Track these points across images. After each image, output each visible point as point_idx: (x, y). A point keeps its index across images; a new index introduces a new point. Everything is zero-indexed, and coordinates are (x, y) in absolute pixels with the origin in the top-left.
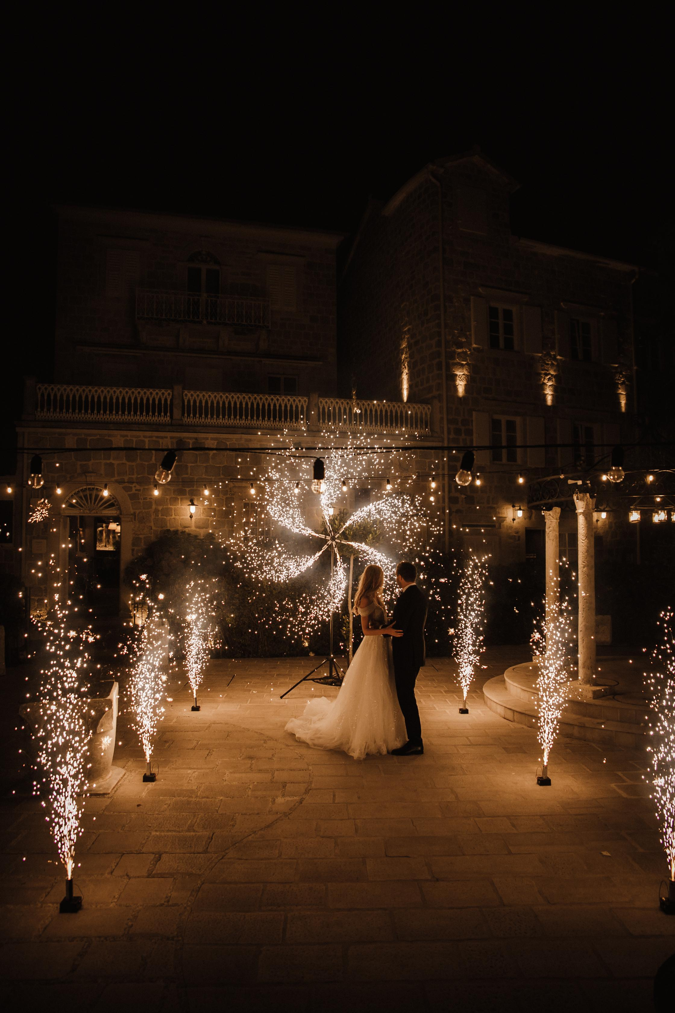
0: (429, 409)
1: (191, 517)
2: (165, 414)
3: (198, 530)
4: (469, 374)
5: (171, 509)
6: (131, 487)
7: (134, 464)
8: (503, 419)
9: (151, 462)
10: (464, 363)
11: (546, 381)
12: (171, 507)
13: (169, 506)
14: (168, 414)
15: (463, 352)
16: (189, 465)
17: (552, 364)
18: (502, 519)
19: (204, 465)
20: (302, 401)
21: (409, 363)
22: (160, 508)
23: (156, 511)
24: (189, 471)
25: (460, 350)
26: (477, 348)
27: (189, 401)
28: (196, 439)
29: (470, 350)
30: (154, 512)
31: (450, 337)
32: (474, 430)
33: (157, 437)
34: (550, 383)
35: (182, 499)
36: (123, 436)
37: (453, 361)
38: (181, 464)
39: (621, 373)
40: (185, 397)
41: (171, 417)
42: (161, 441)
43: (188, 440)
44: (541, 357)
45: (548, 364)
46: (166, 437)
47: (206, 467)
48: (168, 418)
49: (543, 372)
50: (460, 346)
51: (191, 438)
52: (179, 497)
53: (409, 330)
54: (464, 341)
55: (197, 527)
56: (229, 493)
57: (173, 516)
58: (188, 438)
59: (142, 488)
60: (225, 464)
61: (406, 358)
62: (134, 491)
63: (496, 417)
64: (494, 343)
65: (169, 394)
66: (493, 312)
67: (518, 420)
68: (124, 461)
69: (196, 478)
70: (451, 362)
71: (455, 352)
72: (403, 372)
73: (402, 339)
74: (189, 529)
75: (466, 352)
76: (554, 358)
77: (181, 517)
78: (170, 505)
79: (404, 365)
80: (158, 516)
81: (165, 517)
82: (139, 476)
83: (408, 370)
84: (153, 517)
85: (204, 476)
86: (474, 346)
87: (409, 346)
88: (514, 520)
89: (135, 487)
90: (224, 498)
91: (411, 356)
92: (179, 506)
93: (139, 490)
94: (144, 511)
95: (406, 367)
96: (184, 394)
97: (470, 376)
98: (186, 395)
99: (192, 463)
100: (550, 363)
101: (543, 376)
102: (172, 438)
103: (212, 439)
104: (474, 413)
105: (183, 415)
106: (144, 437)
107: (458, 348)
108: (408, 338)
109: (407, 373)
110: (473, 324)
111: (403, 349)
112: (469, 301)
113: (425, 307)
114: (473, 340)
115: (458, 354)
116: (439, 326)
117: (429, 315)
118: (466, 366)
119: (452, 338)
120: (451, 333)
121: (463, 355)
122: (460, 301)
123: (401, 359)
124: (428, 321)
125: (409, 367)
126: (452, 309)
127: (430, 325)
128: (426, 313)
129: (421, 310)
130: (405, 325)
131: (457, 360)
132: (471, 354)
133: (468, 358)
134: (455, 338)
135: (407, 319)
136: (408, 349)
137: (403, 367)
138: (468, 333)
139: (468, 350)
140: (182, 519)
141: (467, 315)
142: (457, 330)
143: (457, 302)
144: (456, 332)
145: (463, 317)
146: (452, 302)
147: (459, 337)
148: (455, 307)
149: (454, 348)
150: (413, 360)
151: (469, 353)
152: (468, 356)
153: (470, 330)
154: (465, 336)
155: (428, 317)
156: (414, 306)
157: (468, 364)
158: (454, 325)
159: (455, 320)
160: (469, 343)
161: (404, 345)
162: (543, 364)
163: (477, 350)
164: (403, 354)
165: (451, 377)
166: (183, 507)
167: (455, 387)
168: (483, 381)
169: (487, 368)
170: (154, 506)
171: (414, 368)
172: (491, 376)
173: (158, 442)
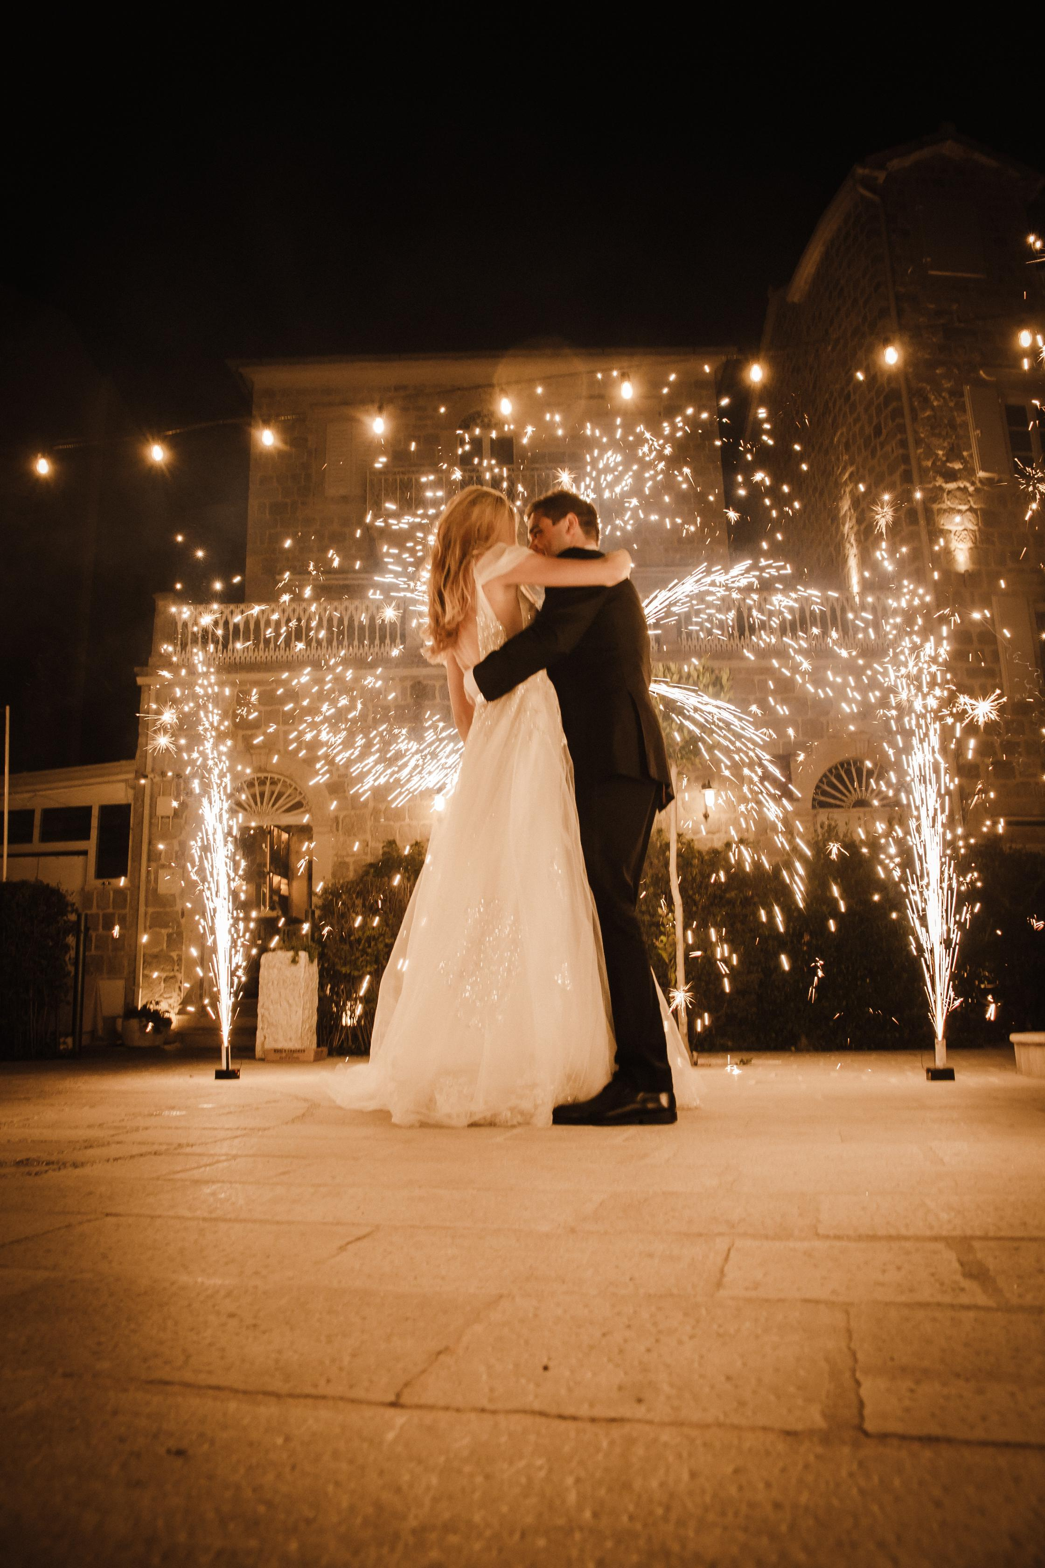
4: (976, 528)
5: (403, 807)
10: (964, 508)
15: (959, 488)
21: (857, 534)
23: (376, 812)
25: (951, 486)
26: (988, 479)
29: (973, 484)
30: (371, 814)
31: (929, 464)
32: (998, 633)
33: (376, 680)
36: (315, 681)
37: (939, 506)
41: (403, 645)
43: (430, 683)
46: (393, 679)
50: (951, 476)
51: (436, 678)
54: (960, 470)
57: (407, 820)
61: (852, 528)
62: (335, 778)
65: (399, 607)
66: (1014, 416)
70: (935, 507)
71: (941, 488)
72: (848, 556)
73: (841, 498)
75: (965, 488)
77: (422, 823)
80: (379, 821)
81: (392, 823)
83: (858, 547)
84: (369, 824)
86: (981, 474)
91: (860, 520)
93: (346, 776)
94: (353, 813)
95: (852, 546)
97: (979, 530)
102: (402, 679)
104: (995, 600)
106: (356, 681)
107: (946, 482)
108: (851, 491)
109: (856, 555)
110: (974, 434)
111: (845, 515)
112: (962, 395)
113: (875, 421)
114: (977, 465)
115: (949, 492)
116: (903, 444)
117: (884, 432)
118: (968, 513)
119: (934, 463)
120: (930, 453)
121: (958, 494)
122: (944, 398)
123: (843, 535)
124: (882, 445)
125: (858, 541)
126: (928, 413)
127: (888, 448)
128: (878, 431)
129: (868, 430)
130: (845, 469)
131: (948, 504)
132: (977, 490)
133: (970, 498)
134: (939, 463)
135: (846, 457)
136: (852, 511)
137: (848, 546)
138: (965, 454)
139: (968, 485)
140: (423, 825)
141: (959, 420)
142: (943, 448)
143: (936, 399)
144: (940, 453)
145: (952, 425)
146: (926, 400)
147: (948, 461)
148: (933, 408)
149: (940, 482)
150: (863, 527)
151: (971, 489)
152: (971, 495)
153: (969, 447)
154: (960, 458)
155: (882, 438)
156: (857, 428)
157: (971, 509)
158: (935, 441)
159: (937, 431)
160: (969, 472)
161: (846, 507)
163: (988, 482)
164: (844, 524)
165: (939, 535)
166: (425, 802)
167: (948, 553)
168: (1006, 539)
169: (1013, 515)
170: (371, 804)
171: (866, 538)
172: (1022, 529)
173: (378, 689)
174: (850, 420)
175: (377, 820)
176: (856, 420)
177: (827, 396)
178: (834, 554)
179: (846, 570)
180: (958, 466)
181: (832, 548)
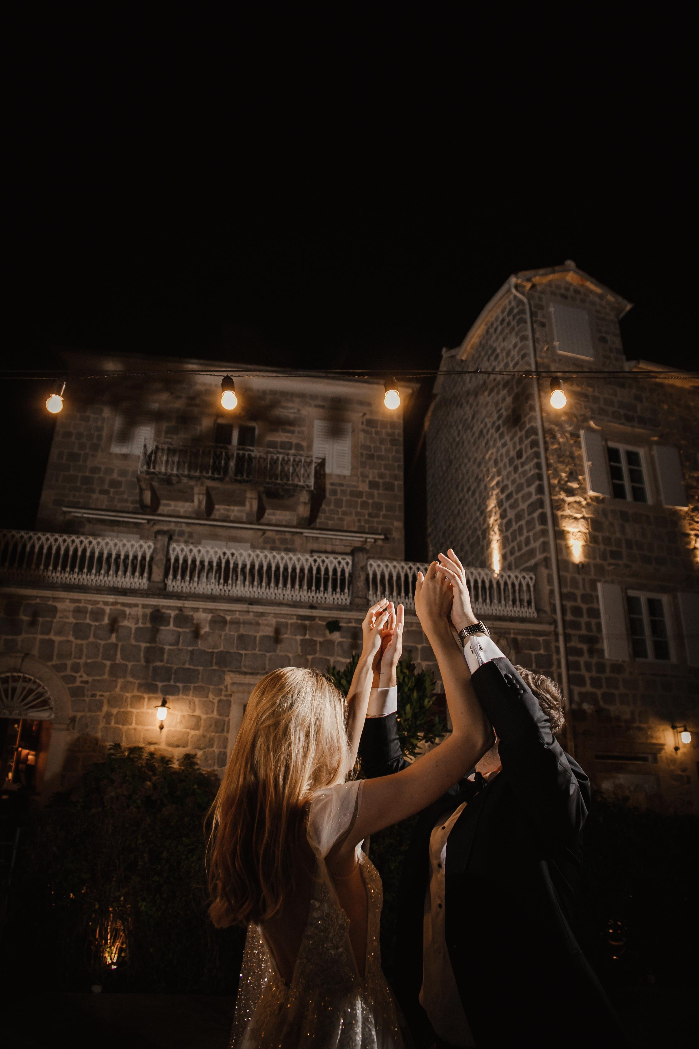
0: (531, 578)
1: (162, 727)
2: (142, 574)
3: (170, 749)
4: (587, 531)
5: (132, 713)
6: (75, 677)
7: (84, 642)
8: (643, 596)
9: (110, 641)
10: (579, 516)
12: (132, 710)
13: (129, 709)
14: (146, 575)
15: (576, 502)
16: (167, 647)
18: (658, 747)
19: (190, 649)
20: (343, 562)
21: (500, 525)
22: (115, 711)
23: (108, 716)
24: (166, 656)
25: (570, 499)
26: (597, 497)
27: (177, 558)
28: (181, 609)
29: (585, 499)
30: (104, 717)
31: (556, 482)
32: (602, 611)
33: (123, 604)
35: (149, 699)
36: (73, 601)
38: (154, 645)
40: (171, 552)
41: (149, 579)
42: (128, 610)
43: (168, 611)
44: (687, 513)
46: (136, 605)
47: (192, 652)
48: (145, 580)
49: (693, 533)
50: (571, 492)
51: (172, 608)
52: (146, 696)
53: (498, 483)
54: (576, 489)
55: (170, 745)
56: (224, 693)
57: (134, 725)
58: (169, 607)
59: (90, 679)
60: (222, 649)
61: (496, 520)
62: (78, 683)
63: (631, 593)
64: (618, 492)
65: (149, 547)
66: (613, 455)
67: (665, 599)
68: (71, 638)
69: (175, 667)
70: (560, 513)
71: (563, 501)
72: (492, 540)
73: (489, 498)
74: (156, 746)
75: (580, 502)
77: (146, 728)
78: (132, 707)
79: (493, 531)
80: (110, 724)
81: (121, 726)
82: (89, 661)
83: (500, 535)
84: (102, 724)
85: (187, 666)
86: (591, 493)
87: (500, 504)
88: (677, 749)
89: (81, 676)
90: (216, 701)
91: (503, 516)
92: (145, 709)
93: (87, 682)
94: (88, 714)
95: (495, 533)
96: (171, 547)
97: (589, 533)
98: (174, 549)
99: (171, 645)
102: (144, 606)
103: (205, 610)
104: (599, 585)
105: (166, 575)
106: (106, 603)
107: (567, 496)
108: (497, 495)
109: (498, 541)
110: (587, 465)
111: (491, 511)
112: (578, 436)
113: (518, 448)
114: (588, 485)
115: (569, 504)
116: (538, 466)
117: (525, 456)
118: (582, 520)
119: (559, 482)
120: (556, 474)
121: (575, 505)
122: (566, 437)
123: (489, 525)
124: (523, 465)
125: (501, 531)
126: (556, 446)
127: (527, 467)
128: (519, 455)
129: (513, 453)
130: (493, 478)
131: (568, 512)
132: (588, 504)
133: (583, 510)
134: (562, 482)
135: (494, 470)
136: (497, 508)
137: (492, 533)
138: (580, 477)
139: (582, 500)
140: (147, 730)
141: (576, 453)
142: (565, 472)
143: (561, 437)
144: (564, 475)
145: (572, 456)
146: (554, 437)
147: (568, 481)
148: (559, 444)
149: (563, 496)
150: (505, 521)
151: (584, 503)
152: (584, 507)
153: (583, 473)
154: (577, 480)
155: (523, 460)
156: (504, 451)
157: (583, 518)
158: (560, 466)
159: (561, 459)
160: (583, 491)
161: (492, 504)
162: (692, 522)
163: (596, 499)
164: (490, 517)
165: (561, 535)
166: (150, 711)
167: (568, 547)
168: (607, 541)
169: (612, 524)
170: (105, 708)
171: (507, 530)
172: (618, 535)
173: (124, 612)
174: (499, 444)
175: (108, 723)
176: (504, 445)
177: (482, 426)
178: (481, 537)
179: (489, 550)
180: (575, 485)
181: (479, 533)
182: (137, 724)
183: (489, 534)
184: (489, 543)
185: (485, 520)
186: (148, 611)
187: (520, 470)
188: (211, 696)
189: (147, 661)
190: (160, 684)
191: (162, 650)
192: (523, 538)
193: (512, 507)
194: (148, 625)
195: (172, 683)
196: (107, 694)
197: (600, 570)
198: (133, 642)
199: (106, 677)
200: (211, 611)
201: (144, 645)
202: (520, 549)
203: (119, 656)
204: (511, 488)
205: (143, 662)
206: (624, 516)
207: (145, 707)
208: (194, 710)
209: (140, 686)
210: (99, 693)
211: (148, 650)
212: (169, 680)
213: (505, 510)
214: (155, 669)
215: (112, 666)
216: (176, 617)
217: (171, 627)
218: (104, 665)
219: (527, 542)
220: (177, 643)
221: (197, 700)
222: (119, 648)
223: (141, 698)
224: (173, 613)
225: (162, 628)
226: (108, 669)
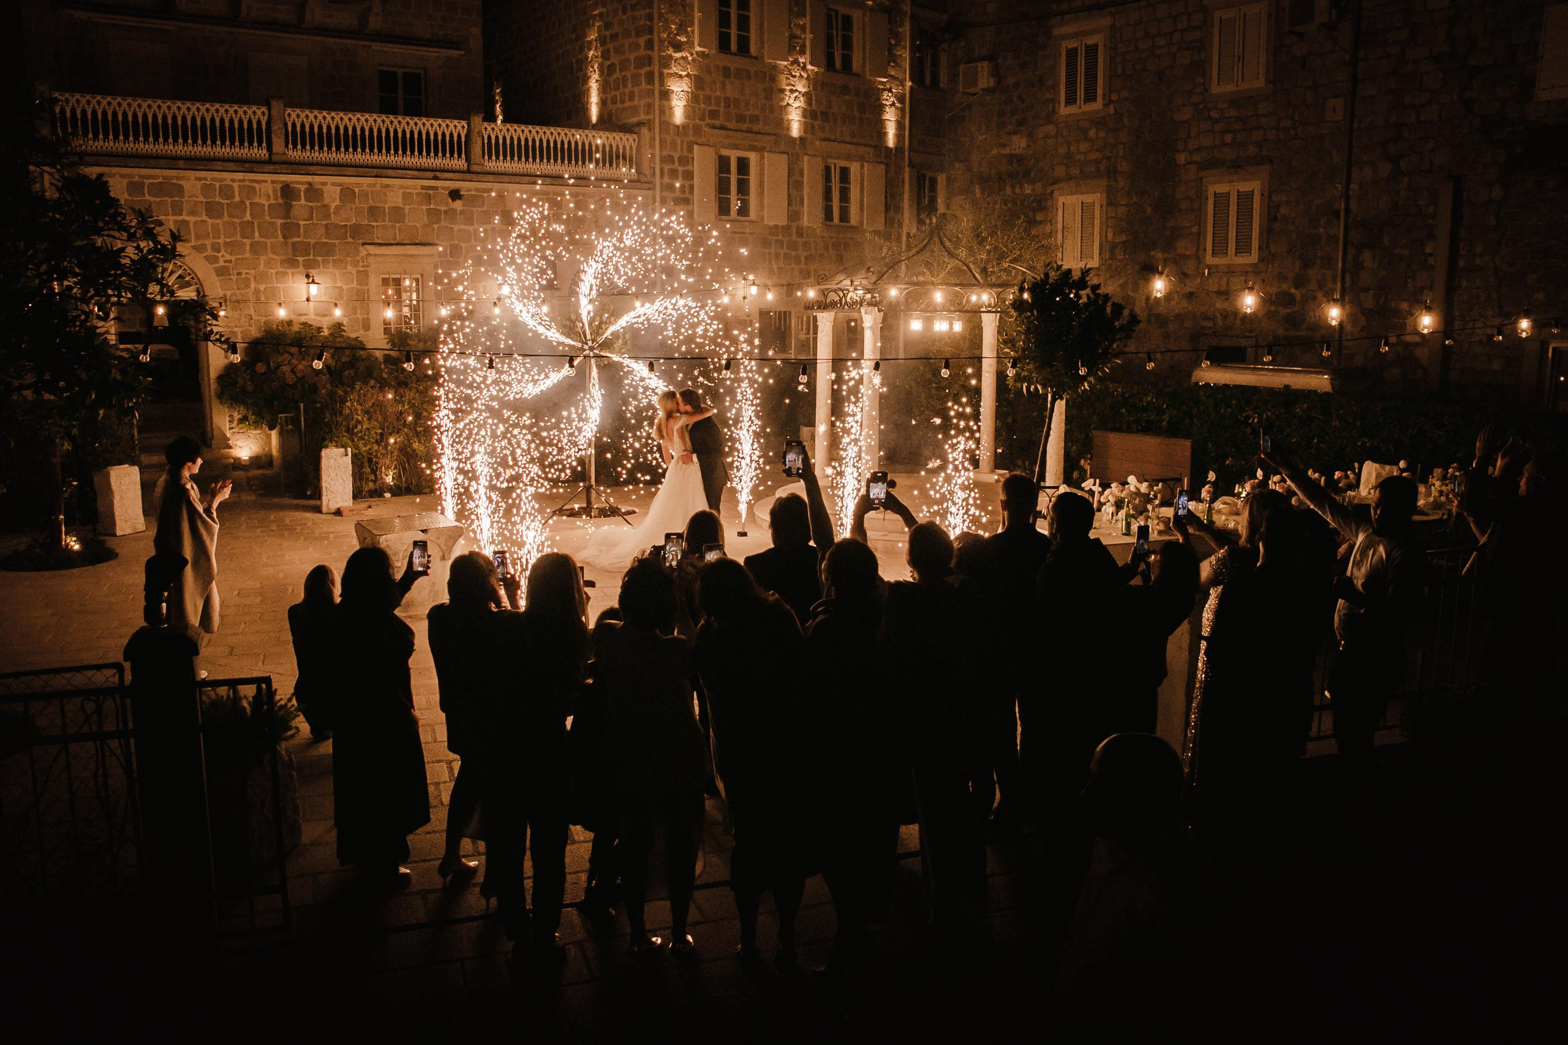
0: (634, 140)
1: (309, 300)
2: (260, 145)
3: (319, 318)
4: (689, 90)
5: (279, 288)
6: (217, 258)
7: (218, 221)
8: (733, 155)
9: (245, 219)
10: (684, 73)
11: (791, 102)
12: (278, 285)
14: (264, 145)
15: (682, 58)
16: (302, 223)
17: (801, 76)
19: (324, 223)
20: (459, 126)
21: (601, 65)
22: (262, 287)
23: (257, 292)
24: (302, 231)
25: (678, 55)
26: (703, 52)
27: (294, 125)
28: (310, 184)
29: (692, 54)
30: (254, 294)
31: (665, 36)
32: (696, 173)
33: (251, 181)
34: (797, 104)
35: (293, 273)
36: (199, 179)
37: (668, 71)
38: (289, 221)
39: (890, 90)
40: (287, 119)
41: (269, 149)
42: (257, 186)
43: (299, 186)
44: (785, 66)
45: (795, 76)
46: (265, 181)
47: (326, 226)
48: (265, 151)
49: (788, 88)
50: (678, 47)
51: (301, 183)
52: (290, 271)
53: (601, 14)
54: (684, 43)
55: (317, 315)
56: (361, 264)
58: (298, 183)
59: (233, 258)
60: (354, 221)
61: (596, 57)
62: (221, 263)
63: (725, 152)
64: (723, 44)
65: (263, 113)
67: (752, 156)
68: (205, 218)
69: (312, 242)
70: (666, 71)
71: (671, 57)
72: (590, 77)
73: (589, 26)
74: (306, 317)
75: (687, 57)
76: (804, 68)
78: (277, 283)
79: (592, 67)
80: (259, 299)
81: (271, 301)
82: (228, 240)
83: (600, 76)
84: (252, 301)
85: (323, 240)
86: (698, 49)
87: (602, 40)
88: (745, 298)
89: (223, 256)
90: (354, 272)
91: (605, 56)
92: (290, 284)
93: (231, 261)
95: (595, 71)
96: (287, 113)
97: (692, 92)
98: (289, 115)
99: (305, 220)
100: (798, 74)
101: (788, 93)
102: (273, 182)
103: (333, 184)
104: (696, 147)
105: (287, 146)
106: (233, 180)
107: (675, 52)
108: (599, 27)
109: (597, 81)
110: (697, 15)
111: (590, 42)
114: (696, 40)
115: (676, 60)
116: (650, 17)
118: (687, 78)
119: (668, 36)
120: (667, 28)
121: (681, 61)
123: (586, 57)
125: (601, 71)
127: (637, 14)
131: (674, 69)
132: (693, 60)
133: (688, 66)
134: (671, 36)
136: (599, 44)
137: (590, 68)
138: (689, 29)
139: (688, 55)
140: (296, 303)
142: (675, 24)
144: (673, 27)
145: (683, 5)
147: (677, 34)
149: (671, 51)
150: (607, 62)
151: (690, 59)
152: (689, 63)
153: (692, 25)
154: (685, 33)
157: (688, 75)
158: (672, 17)
159: (673, 9)
160: (690, 44)
161: (593, 36)
162: (789, 76)
163: (701, 54)
164: (590, 50)
165: (666, 95)
166: (296, 285)
167: (671, 108)
168: (708, 100)
169: (714, 82)
170: (253, 285)
171: (610, 75)
172: (718, 93)
173: (253, 188)
178: (575, 66)
179: (586, 86)
180: (683, 39)
181: (574, 60)
182: (285, 297)
183: (587, 68)
184: (586, 79)
185: (581, 50)
186: (279, 186)
187: (629, 13)
188: (349, 268)
189: (285, 237)
190: (301, 259)
191: (298, 225)
192: (627, 91)
193: (618, 51)
194: (280, 201)
195: (311, 257)
196: (252, 272)
197: (697, 130)
198: (267, 218)
199: (248, 255)
200: (340, 185)
201: (279, 222)
202: (623, 102)
203: (257, 234)
204: (617, 29)
205: (281, 238)
206: (726, 72)
207: (291, 281)
208: (335, 282)
209: (283, 262)
210: (244, 271)
211: (283, 226)
212: (309, 255)
213: (608, 51)
214: (293, 244)
215: (252, 245)
216: (307, 190)
217: (303, 202)
218: (244, 244)
219: (632, 98)
220: (311, 218)
221: (337, 272)
222: (256, 224)
223: (285, 274)
224: (303, 188)
225: (294, 203)
226: (248, 248)
